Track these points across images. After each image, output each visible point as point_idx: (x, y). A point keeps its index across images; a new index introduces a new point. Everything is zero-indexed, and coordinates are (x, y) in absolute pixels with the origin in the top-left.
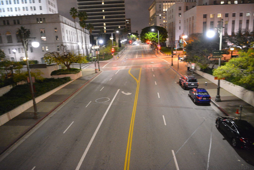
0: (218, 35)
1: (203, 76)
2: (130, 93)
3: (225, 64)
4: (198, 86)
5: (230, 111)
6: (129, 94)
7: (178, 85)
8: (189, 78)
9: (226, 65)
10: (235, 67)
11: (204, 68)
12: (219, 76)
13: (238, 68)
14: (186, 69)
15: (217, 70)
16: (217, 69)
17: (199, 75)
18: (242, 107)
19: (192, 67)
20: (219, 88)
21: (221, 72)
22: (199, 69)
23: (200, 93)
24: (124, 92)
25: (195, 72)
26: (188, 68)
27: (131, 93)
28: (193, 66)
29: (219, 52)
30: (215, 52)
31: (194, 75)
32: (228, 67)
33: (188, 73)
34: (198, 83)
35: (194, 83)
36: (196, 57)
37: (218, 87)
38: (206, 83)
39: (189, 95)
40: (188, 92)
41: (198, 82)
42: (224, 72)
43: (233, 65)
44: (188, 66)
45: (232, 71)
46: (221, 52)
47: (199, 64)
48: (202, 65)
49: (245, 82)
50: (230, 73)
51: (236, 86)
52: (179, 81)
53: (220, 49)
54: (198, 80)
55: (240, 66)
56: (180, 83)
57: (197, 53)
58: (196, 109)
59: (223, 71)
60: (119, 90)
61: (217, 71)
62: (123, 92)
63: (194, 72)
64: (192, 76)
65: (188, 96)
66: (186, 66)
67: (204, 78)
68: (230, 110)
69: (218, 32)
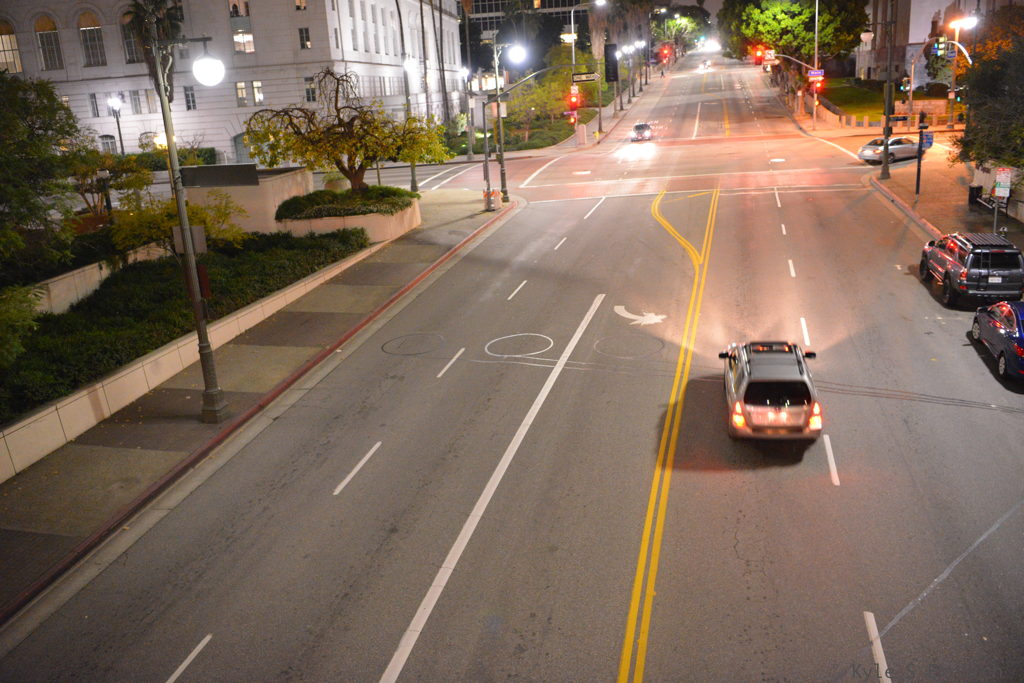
2: (656, 314)
6: (650, 319)
7: (914, 281)
8: (976, 247)
14: (962, 199)
19: (995, 185)
24: (627, 309)
25: (1011, 214)
26: (975, 193)
27: (662, 313)
28: (1001, 182)
31: (1004, 229)
33: (972, 218)
35: (1006, 272)
39: (970, 335)
40: (965, 320)
44: (975, 184)
52: (917, 261)
56: (924, 272)
58: (1009, 410)
60: (599, 300)
62: (620, 310)
63: (1006, 215)
64: (993, 237)
65: (966, 341)
66: (962, 181)
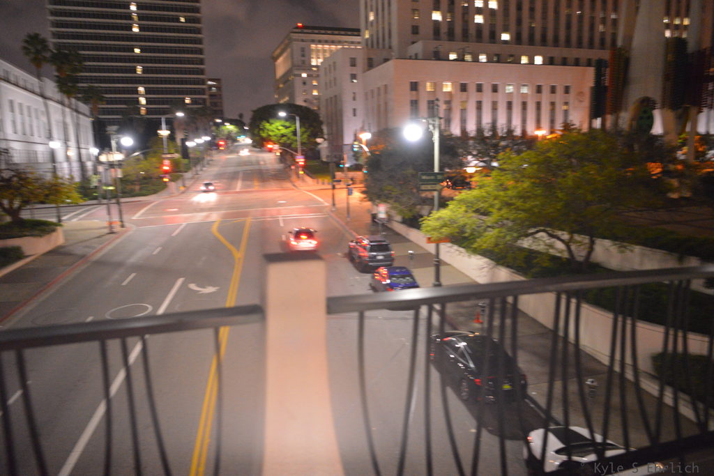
0: (431, 135)
1: (407, 237)
2: (214, 286)
3: (447, 205)
4: (392, 260)
5: (461, 319)
6: (210, 290)
7: (346, 260)
8: (371, 242)
9: (451, 207)
10: (466, 212)
11: (409, 215)
12: (433, 234)
13: (474, 215)
14: (368, 220)
15: (429, 220)
16: (429, 218)
17: (398, 234)
18: (483, 307)
19: (380, 212)
20: (438, 264)
21: (437, 224)
22: (399, 218)
23: (394, 279)
24: (198, 286)
25: (389, 226)
26: (374, 217)
27: (217, 286)
28: (382, 211)
29: (432, 177)
30: (424, 177)
31: (384, 233)
32: (454, 212)
33: (373, 228)
34: (391, 255)
35: (384, 253)
36: (390, 188)
37: (437, 261)
38: (411, 254)
39: (370, 285)
40: (368, 277)
41: (392, 252)
42: (445, 225)
43: (464, 208)
44: (374, 212)
45: (461, 222)
46: (439, 177)
47: (396, 205)
48: (402, 207)
49: (485, 246)
50: (457, 227)
51: (473, 256)
52: (347, 251)
53: (436, 170)
54: (392, 246)
55: (478, 209)
56: (351, 256)
57: (391, 177)
58: (387, 319)
59: (443, 223)
60: (180, 281)
61: (430, 222)
62: (193, 286)
63: (387, 227)
64: (378, 237)
65: (369, 288)
66: (369, 211)
67: (408, 241)
68: (462, 315)
69: (429, 128)
